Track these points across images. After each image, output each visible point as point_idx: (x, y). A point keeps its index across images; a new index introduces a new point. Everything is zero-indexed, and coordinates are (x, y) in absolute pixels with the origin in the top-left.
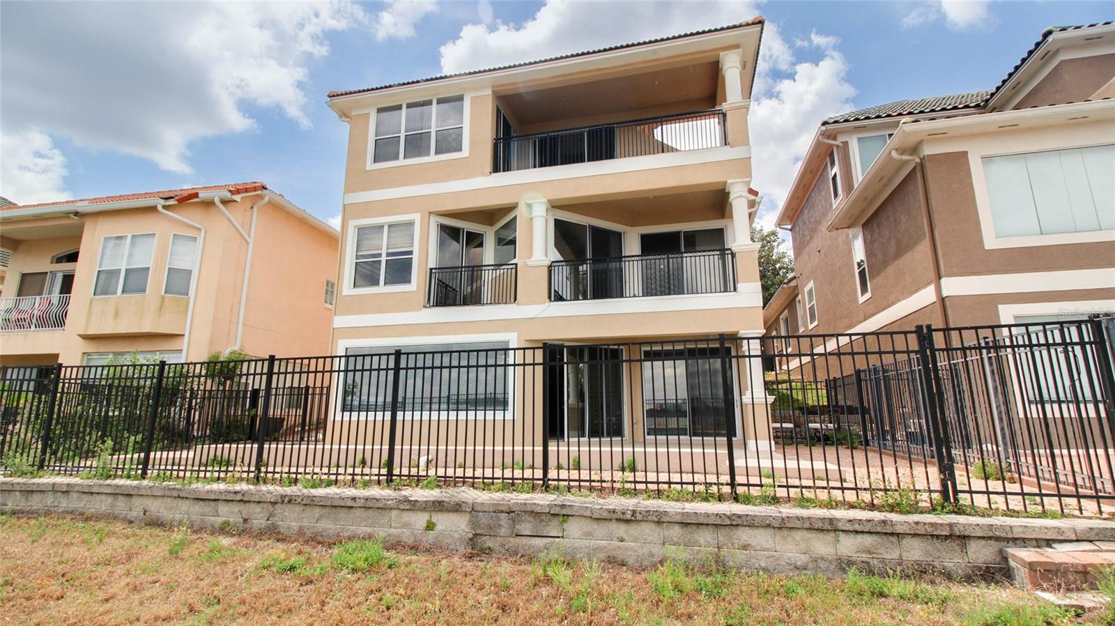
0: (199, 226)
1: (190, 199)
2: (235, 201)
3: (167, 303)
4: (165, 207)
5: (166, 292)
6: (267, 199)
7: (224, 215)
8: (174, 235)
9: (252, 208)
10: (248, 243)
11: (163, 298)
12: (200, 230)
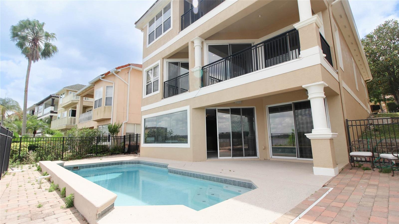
0: (113, 82)
1: (109, 74)
2: (119, 72)
3: (106, 108)
4: (102, 78)
5: (106, 105)
6: (131, 68)
7: (118, 77)
8: (107, 86)
9: (128, 73)
10: (128, 85)
11: (105, 107)
12: (113, 83)
